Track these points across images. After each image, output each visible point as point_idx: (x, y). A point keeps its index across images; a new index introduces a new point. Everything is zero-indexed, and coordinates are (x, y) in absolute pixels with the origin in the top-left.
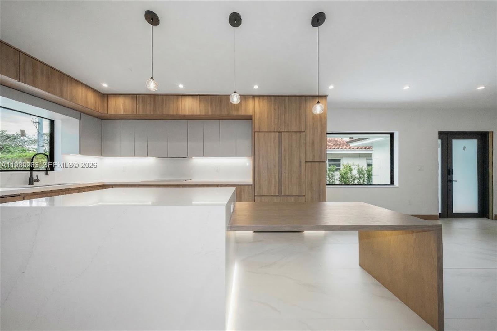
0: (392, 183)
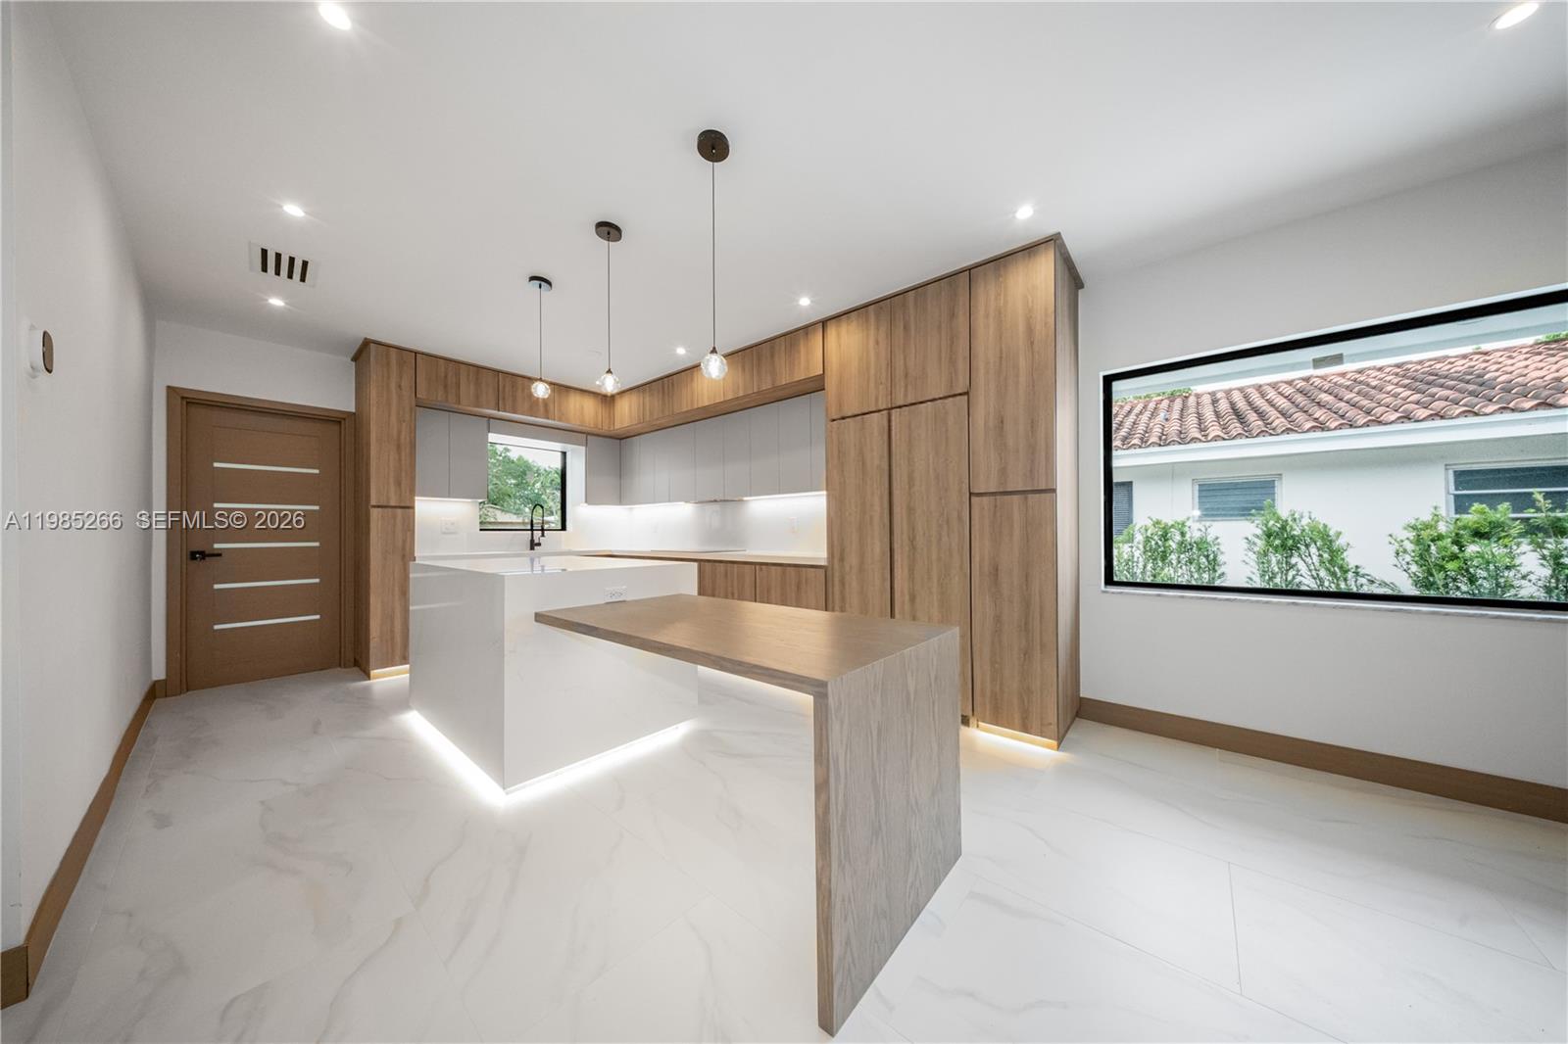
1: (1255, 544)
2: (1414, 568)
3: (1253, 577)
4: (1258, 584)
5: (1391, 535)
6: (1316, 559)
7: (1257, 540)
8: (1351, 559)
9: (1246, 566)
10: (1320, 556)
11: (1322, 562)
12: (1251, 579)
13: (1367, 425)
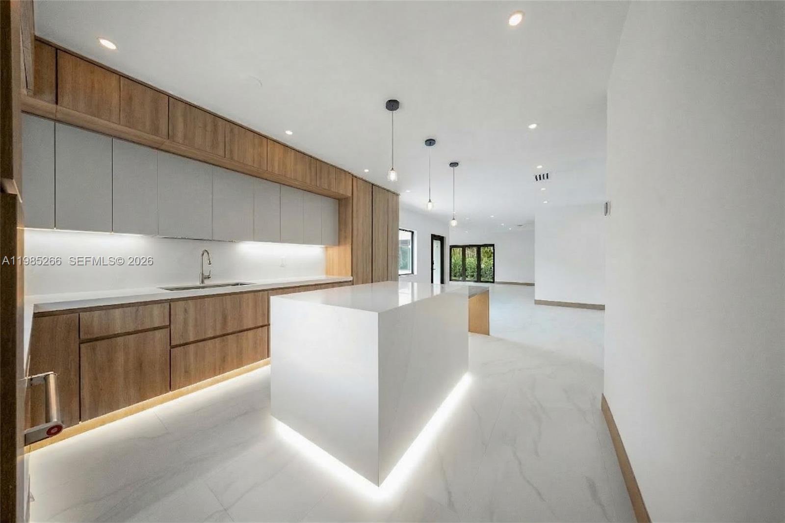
0: (413, 273)
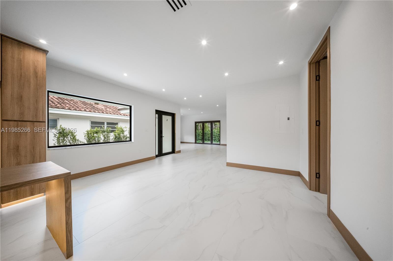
0: (131, 140)
1: (56, 135)
2: (87, 139)
3: (55, 143)
4: (57, 145)
5: (84, 133)
6: (69, 138)
7: (57, 134)
8: (77, 138)
9: (54, 141)
10: (70, 138)
11: (71, 139)
12: (55, 144)
13: (79, 110)
